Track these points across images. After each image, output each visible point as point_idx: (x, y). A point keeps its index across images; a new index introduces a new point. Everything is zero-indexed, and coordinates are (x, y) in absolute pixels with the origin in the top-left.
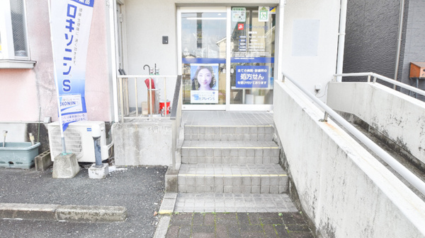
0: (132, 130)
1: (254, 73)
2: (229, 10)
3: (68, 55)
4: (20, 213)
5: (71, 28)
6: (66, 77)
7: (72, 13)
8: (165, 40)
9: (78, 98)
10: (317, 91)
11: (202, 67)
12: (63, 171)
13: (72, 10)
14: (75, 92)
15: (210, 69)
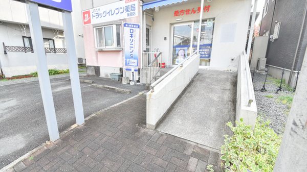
0: (145, 71)
1: (203, 51)
2: (193, 23)
3: (132, 46)
4: (109, 88)
5: (132, 37)
6: (131, 53)
7: (132, 32)
8: (165, 39)
9: (136, 61)
10: (232, 60)
11: (181, 49)
12: (124, 82)
13: (132, 30)
14: (135, 59)
15: (184, 50)
